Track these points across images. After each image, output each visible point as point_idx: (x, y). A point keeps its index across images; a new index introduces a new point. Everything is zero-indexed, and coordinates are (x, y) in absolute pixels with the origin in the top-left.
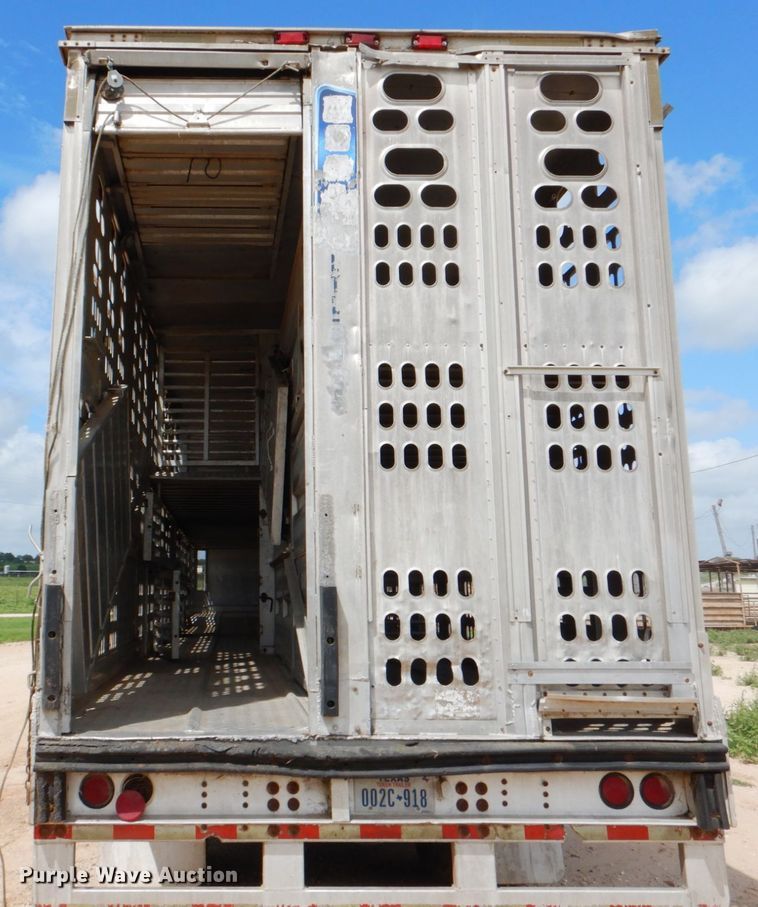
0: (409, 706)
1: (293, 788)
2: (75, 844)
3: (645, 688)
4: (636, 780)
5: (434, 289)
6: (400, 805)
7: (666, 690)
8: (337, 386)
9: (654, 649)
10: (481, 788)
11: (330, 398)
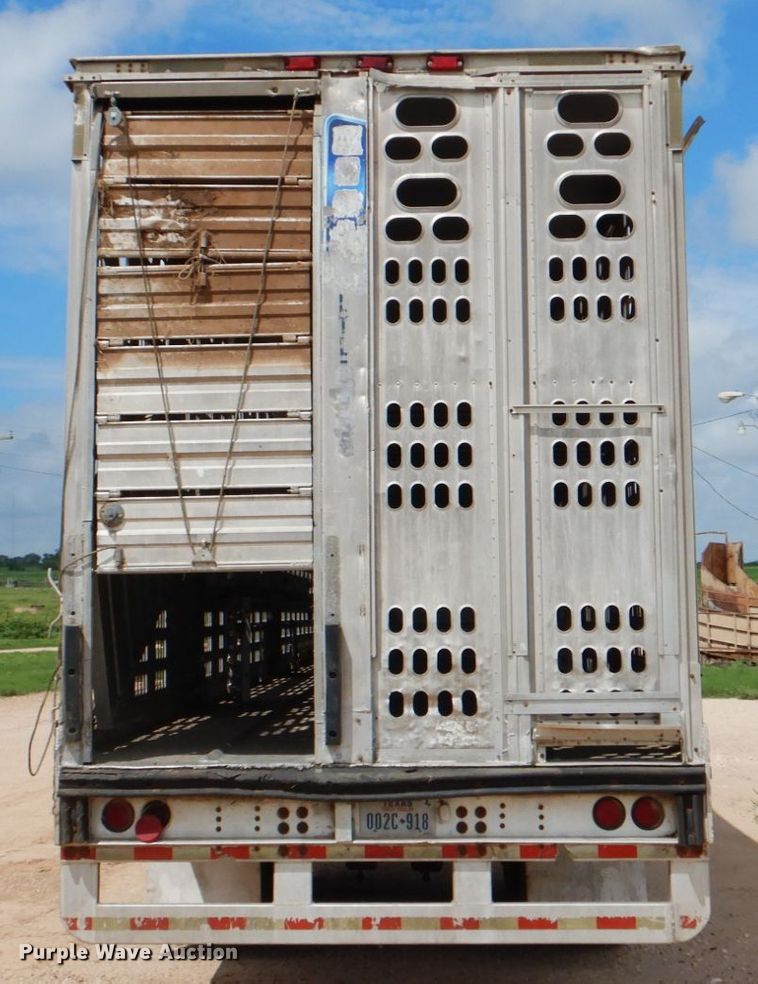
0: (412, 736)
1: (302, 813)
2: (99, 864)
3: (638, 717)
4: (628, 803)
5: (444, 327)
6: (403, 828)
7: (656, 718)
8: (344, 429)
9: (646, 681)
10: (481, 812)
11: (337, 440)
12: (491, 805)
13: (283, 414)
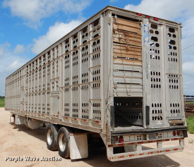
0: (155, 123)
1: (140, 136)
3: (179, 120)
4: (176, 132)
5: (157, 60)
6: (152, 137)
7: (181, 120)
8: (147, 75)
9: (180, 114)
10: (161, 134)
11: (146, 76)
12: (162, 133)
13: (138, 72)
